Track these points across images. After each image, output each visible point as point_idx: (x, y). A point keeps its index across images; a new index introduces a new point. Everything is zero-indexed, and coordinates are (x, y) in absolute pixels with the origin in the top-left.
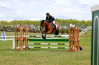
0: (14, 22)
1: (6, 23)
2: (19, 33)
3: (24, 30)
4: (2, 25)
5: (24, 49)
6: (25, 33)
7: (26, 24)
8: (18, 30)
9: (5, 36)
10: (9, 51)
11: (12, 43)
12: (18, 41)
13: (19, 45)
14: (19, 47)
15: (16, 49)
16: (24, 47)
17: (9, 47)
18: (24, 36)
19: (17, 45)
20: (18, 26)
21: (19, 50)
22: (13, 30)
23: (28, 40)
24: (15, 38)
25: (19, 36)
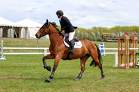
0: (117, 29)
1: (105, 30)
2: (123, 44)
3: (130, 40)
4: (99, 33)
5: (130, 67)
6: (132, 44)
7: (133, 31)
8: (122, 40)
9: (104, 49)
10: (111, 70)
11: (114, 59)
12: (122, 55)
13: (123, 60)
14: (123, 65)
15: (119, 67)
16: (131, 64)
17: (111, 64)
18: (131, 49)
19: (120, 61)
20: (122, 34)
21: (124, 68)
22: (114, 40)
23: (137, 54)
24: (119, 51)
25: (123, 49)
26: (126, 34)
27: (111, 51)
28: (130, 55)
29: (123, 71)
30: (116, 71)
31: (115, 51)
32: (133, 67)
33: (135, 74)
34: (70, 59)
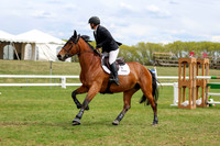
0: (176, 46)
1: (157, 47)
2: (187, 69)
3: (198, 63)
4: (148, 52)
5: (198, 106)
6: (200, 70)
7: (202, 49)
8: (185, 63)
9: (157, 77)
11: (172, 93)
12: (184, 87)
13: (187, 96)
14: (187, 102)
15: (180, 107)
16: (199, 102)
17: (167, 102)
18: (199, 77)
19: (182, 97)
20: (184, 54)
21: (189, 107)
22: (173, 63)
23: (208, 85)
24: (179, 80)
25: (187, 78)
26: (191, 53)
27: (168, 81)
28: (198, 87)
29: (186, 112)
30: (175, 112)
31: (173, 81)
32: (202, 106)
33: (204, 117)
34: (112, 93)
